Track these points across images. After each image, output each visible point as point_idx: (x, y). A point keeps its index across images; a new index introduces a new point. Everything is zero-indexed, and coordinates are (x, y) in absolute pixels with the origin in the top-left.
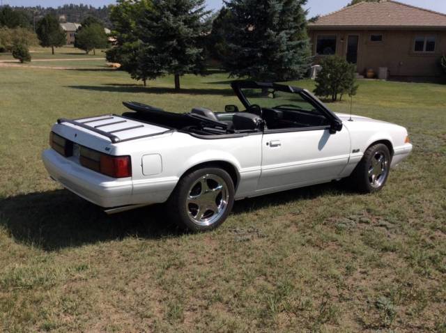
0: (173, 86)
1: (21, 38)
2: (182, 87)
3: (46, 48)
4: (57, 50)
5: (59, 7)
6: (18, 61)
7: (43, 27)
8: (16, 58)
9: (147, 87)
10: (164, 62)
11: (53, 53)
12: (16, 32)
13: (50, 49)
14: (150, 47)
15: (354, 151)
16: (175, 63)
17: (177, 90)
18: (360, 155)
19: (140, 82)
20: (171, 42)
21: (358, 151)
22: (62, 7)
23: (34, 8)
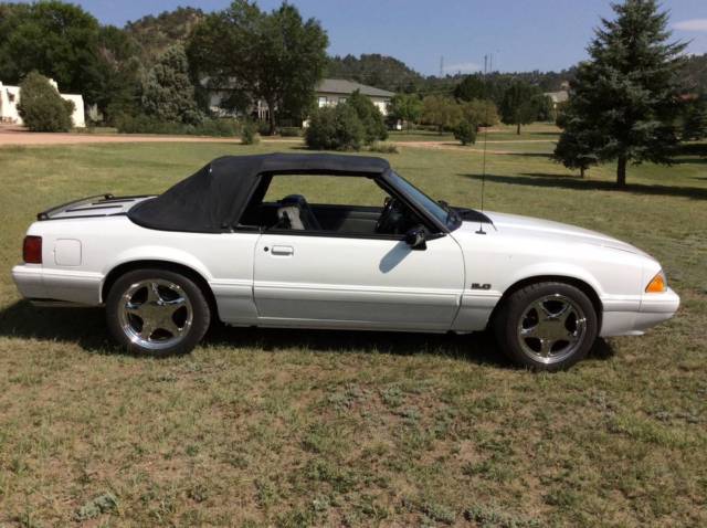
0: (614, 178)
1: (475, 113)
2: (629, 180)
3: (510, 126)
4: (526, 128)
5: (563, 71)
6: (459, 142)
7: (510, 98)
8: (457, 138)
9: (585, 179)
10: (595, 142)
11: (518, 133)
12: (471, 107)
13: (513, 128)
14: (575, 119)
15: (475, 286)
16: (614, 143)
17: (620, 185)
18: (495, 295)
19: (577, 172)
20: (610, 112)
21: (487, 287)
22: (567, 70)
23: (530, 74)
